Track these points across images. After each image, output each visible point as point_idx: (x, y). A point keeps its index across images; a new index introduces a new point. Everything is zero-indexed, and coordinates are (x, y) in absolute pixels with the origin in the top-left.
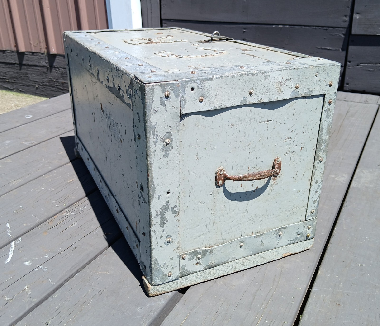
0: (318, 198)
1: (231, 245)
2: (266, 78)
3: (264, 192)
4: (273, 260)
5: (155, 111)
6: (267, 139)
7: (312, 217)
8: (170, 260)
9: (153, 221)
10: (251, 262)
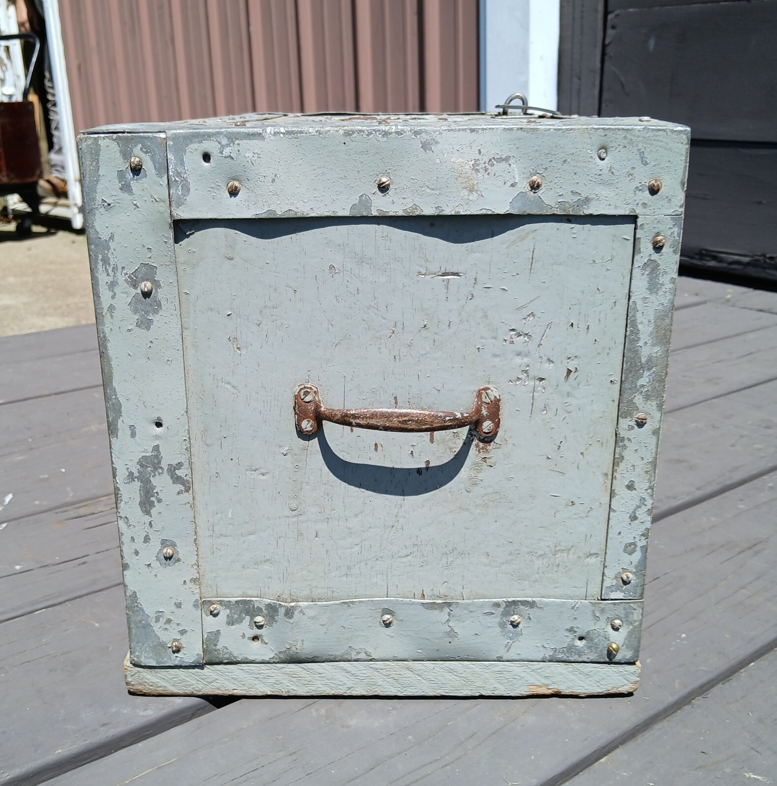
0: (643, 538)
1: (350, 611)
2: (425, 146)
3: (452, 481)
4: (497, 693)
5: (106, 204)
6: (449, 325)
7: (623, 594)
8: (173, 608)
9: (119, 490)
10: (423, 681)
